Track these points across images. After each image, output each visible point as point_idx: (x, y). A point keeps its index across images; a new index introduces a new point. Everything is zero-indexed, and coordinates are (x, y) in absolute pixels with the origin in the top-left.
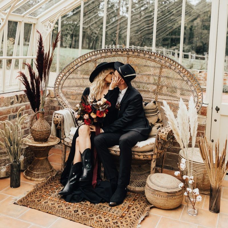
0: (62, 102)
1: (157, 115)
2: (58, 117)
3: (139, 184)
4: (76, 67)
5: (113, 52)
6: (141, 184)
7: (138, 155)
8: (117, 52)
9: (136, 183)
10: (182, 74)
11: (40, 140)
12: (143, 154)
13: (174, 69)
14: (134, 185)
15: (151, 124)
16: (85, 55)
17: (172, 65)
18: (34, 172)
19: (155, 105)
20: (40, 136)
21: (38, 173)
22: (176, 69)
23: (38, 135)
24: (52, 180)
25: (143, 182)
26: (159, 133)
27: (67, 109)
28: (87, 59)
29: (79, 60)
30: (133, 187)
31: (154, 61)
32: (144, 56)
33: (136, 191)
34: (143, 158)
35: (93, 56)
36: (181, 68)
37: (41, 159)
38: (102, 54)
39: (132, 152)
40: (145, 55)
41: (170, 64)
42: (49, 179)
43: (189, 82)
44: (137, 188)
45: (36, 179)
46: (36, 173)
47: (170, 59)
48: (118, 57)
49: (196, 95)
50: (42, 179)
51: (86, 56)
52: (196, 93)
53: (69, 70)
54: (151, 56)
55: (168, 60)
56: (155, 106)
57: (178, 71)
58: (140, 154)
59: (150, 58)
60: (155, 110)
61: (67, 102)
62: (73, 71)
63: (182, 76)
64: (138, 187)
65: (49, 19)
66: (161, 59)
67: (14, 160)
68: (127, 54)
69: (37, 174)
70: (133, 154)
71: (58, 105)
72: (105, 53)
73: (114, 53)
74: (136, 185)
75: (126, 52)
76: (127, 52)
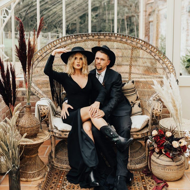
0: (36, 92)
1: (136, 93)
2: (44, 109)
3: (137, 161)
4: (45, 54)
5: (83, 37)
6: (139, 161)
7: (137, 135)
8: (88, 36)
9: (134, 161)
10: (153, 54)
11: (31, 137)
12: (141, 133)
13: (145, 49)
14: (133, 163)
15: (132, 102)
16: (53, 42)
17: (143, 46)
18: (29, 172)
19: (134, 84)
20: (31, 132)
21: (34, 172)
22: (148, 49)
23: (28, 132)
24: (50, 177)
25: (140, 158)
26: (153, 111)
27: (43, 98)
28: (56, 46)
29: (48, 47)
30: (133, 166)
31: (126, 43)
32: (115, 39)
33: (137, 168)
34: (141, 136)
35: (62, 42)
36: (152, 48)
37: (33, 156)
38: (72, 40)
39: (131, 133)
40: (116, 37)
41: (141, 45)
42: (46, 176)
43: (160, 60)
44: (137, 166)
45: (33, 179)
46: (31, 172)
47: (141, 40)
48: (89, 42)
49: (169, 71)
50: (39, 177)
51: (55, 43)
52: (168, 70)
53: (38, 59)
54: (122, 38)
55: (139, 41)
56: (133, 86)
57: (149, 51)
58: (138, 133)
59: (122, 40)
60: (134, 89)
61: (40, 92)
62: (42, 59)
63: (154, 55)
64: (137, 164)
65: (5, 6)
66: (133, 41)
67: (13, 165)
68: (98, 38)
69: (32, 174)
70: (132, 135)
71: (22, 95)
72: (76, 38)
73: (85, 38)
74: (135, 162)
75: (97, 37)
76: (99, 36)
